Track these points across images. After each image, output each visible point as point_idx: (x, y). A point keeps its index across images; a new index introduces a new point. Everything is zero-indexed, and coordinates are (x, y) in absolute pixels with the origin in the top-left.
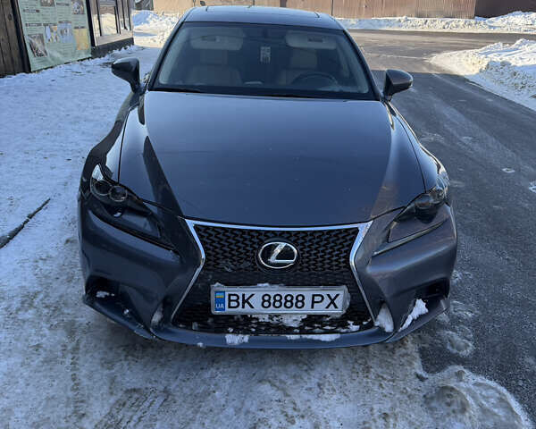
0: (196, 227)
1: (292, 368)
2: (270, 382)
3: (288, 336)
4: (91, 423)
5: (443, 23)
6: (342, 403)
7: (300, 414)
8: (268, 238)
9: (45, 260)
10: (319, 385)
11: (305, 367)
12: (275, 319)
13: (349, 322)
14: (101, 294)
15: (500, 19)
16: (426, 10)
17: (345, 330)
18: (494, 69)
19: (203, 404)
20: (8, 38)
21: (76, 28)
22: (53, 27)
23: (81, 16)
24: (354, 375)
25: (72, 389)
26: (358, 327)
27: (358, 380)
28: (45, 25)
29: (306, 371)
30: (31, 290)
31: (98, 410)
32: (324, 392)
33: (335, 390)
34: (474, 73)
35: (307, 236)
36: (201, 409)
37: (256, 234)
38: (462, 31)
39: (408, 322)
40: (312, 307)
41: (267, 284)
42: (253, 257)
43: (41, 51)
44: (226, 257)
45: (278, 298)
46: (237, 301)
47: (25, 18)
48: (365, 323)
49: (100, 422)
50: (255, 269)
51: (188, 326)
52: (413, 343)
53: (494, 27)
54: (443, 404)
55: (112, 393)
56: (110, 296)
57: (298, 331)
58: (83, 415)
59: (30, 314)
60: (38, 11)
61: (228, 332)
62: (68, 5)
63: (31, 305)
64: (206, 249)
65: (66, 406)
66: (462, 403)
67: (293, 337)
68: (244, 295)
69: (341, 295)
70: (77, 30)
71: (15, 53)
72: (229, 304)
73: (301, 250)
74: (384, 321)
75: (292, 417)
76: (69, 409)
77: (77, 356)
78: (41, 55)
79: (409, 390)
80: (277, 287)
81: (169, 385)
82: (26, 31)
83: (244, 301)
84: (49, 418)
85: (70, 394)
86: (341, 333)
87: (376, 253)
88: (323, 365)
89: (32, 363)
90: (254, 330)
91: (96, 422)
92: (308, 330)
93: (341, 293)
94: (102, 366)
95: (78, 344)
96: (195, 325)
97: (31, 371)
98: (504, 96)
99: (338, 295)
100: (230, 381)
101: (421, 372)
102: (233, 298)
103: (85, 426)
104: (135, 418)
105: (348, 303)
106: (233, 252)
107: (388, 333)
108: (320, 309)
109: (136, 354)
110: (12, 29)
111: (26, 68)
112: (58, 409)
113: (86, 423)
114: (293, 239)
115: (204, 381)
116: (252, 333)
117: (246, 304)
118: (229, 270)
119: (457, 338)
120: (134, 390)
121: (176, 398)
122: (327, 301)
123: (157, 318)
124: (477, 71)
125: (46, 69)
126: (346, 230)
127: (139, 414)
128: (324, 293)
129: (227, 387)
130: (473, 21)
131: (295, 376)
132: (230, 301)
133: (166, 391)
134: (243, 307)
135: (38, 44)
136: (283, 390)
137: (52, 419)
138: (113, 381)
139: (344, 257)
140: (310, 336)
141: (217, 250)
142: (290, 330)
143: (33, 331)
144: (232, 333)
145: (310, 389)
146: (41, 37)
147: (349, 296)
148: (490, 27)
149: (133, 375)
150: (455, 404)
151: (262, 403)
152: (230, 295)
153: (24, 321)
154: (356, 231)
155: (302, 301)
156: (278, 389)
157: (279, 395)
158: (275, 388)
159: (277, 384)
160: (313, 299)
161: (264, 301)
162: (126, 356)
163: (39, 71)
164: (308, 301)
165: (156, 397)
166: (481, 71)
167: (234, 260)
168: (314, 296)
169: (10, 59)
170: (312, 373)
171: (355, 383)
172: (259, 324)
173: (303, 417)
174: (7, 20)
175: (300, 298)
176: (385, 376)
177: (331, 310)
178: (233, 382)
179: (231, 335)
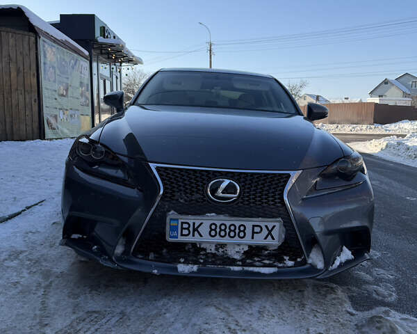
0: (158, 169)
1: (235, 300)
2: (215, 306)
3: (232, 268)
4: (52, 330)
5: (351, 128)
6: (281, 325)
7: (243, 328)
8: (216, 176)
9: (34, 233)
10: (259, 312)
11: (247, 300)
12: (221, 250)
13: (285, 257)
14: (75, 236)
15: (393, 125)
16: (336, 119)
17: (281, 265)
18: (392, 148)
19: (154, 321)
20: (32, 115)
21: (82, 115)
22: (65, 112)
23: (86, 107)
24: (292, 308)
25: (40, 310)
26: (293, 262)
27: (294, 311)
28: (60, 109)
29: (248, 302)
30: (19, 249)
31: (60, 323)
32: (264, 316)
33: (274, 316)
34: (377, 152)
35: (247, 176)
36: (153, 324)
37: (206, 174)
38: (365, 133)
39: (337, 263)
40: (253, 238)
41: (213, 214)
42: (203, 191)
43: (54, 126)
44: (181, 190)
45: (223, 227)
46: (188, 229)
47: (46, 102)
48: (299, 260)
49: (61, 330)
50: (205, 201)
51: (146, 256)
52: (342, 291)
53: (389, 131)
54: (374, 328)
55: (74, 313)
56: (82, 237)
57: (240, 263)
58: (46, 325)
59: (15, 263)
60: (56, 99)
61: (180, 263)
62: (77, 98)
63: (16, 258)
64: (164, 185)
65: (33, 320)
66: (391, 327)
67: (236, 268)
68: (194, 224)
69: (277, 226)
70: (82, 116)
71: (36, 125)
72: (182, 232)
73: (243, 186)
74: (316, 259)
75: (235, 330)
76: (35, 322)
77: (48, 290)
78: (54, 129)
79: (341, 320)
80: (222, 217)
81: (126, 309)
82: (46, 111)
83: (195, 230)
84: (15, 327)
85: (38, 312)
86: (279, 267)
87: (305, 197)
88: (263, 300)
89: (8, 293)
90: (202, 261)
91: (57, 330)
92: (249, 263)
93: (277, 225)
94: (69, 297)
95: (51, 283)
96: (152, 256)
97: (7, 298)
98: (402, 163)
99: (274, 227)
100: (180, 307)
101: (351, 310)
102: (185, 226)
103: (47, 331)
104: (93, 329)
105: (284, 236)
106: (187, 186)
107: (320, 270)
108: (259, 240)
109: (99, 290)
110: (36, 108)
111: (42, 136)
112: (25, 321)
113: (48, 330)
114: (236, 178)
115: (157, 308)
116: (201, 263)
117: (196, 232)
118: (182, 201)
119: (381, 290)
120: (94, 312)
121: (131, 318)
122: (265, 232)
123: (119, 250)
124: (379, 150)
125: (56, 139)
126: (280, 175)
127: (97, 327)
128: (263, 225)
129: (177, 311)
130: (373, 127)
131: (238, 306)
132: (182, 228)
133: (123, 313)
134: (193, 236)
135: (52, 121)
136: (226, 312)
137: (18, 327)
138: (76, 306)
139: (279, 194)
140: (251, 269)
141: (173, 185)
142: (233, 262)
143: (15, 274)
144: (183, 263)
145: (252, 314)
146: (56, 117)
147: (285, 230)
148: (386, 130)
149: (95, 303)
150: (385, 328)
151: (207, 319)
152: (182, 223)
153: (8, 267)
154: (289, 176)
155: (244, 231)
156: (222, 311)
157: (223, 315)
158: (220, 311)
159: (222, 308)
160: (253, 229)
161: (211, 230)
162: (91, 291)
163: (51, 139)
164: (249, 231)
165: (113, 317)
166: (382, 149)
167: (187, 193)
168: (254, 226)
169: (31, 128)
170: (253, 304)
171: (293, 313)
172: (206, 254)
173: (244, 330)
174: (33, 103)
175: (242, 228)
176: (319, 311)
177: (269, 241)
178: (182, 308)
179: (182, 265)
